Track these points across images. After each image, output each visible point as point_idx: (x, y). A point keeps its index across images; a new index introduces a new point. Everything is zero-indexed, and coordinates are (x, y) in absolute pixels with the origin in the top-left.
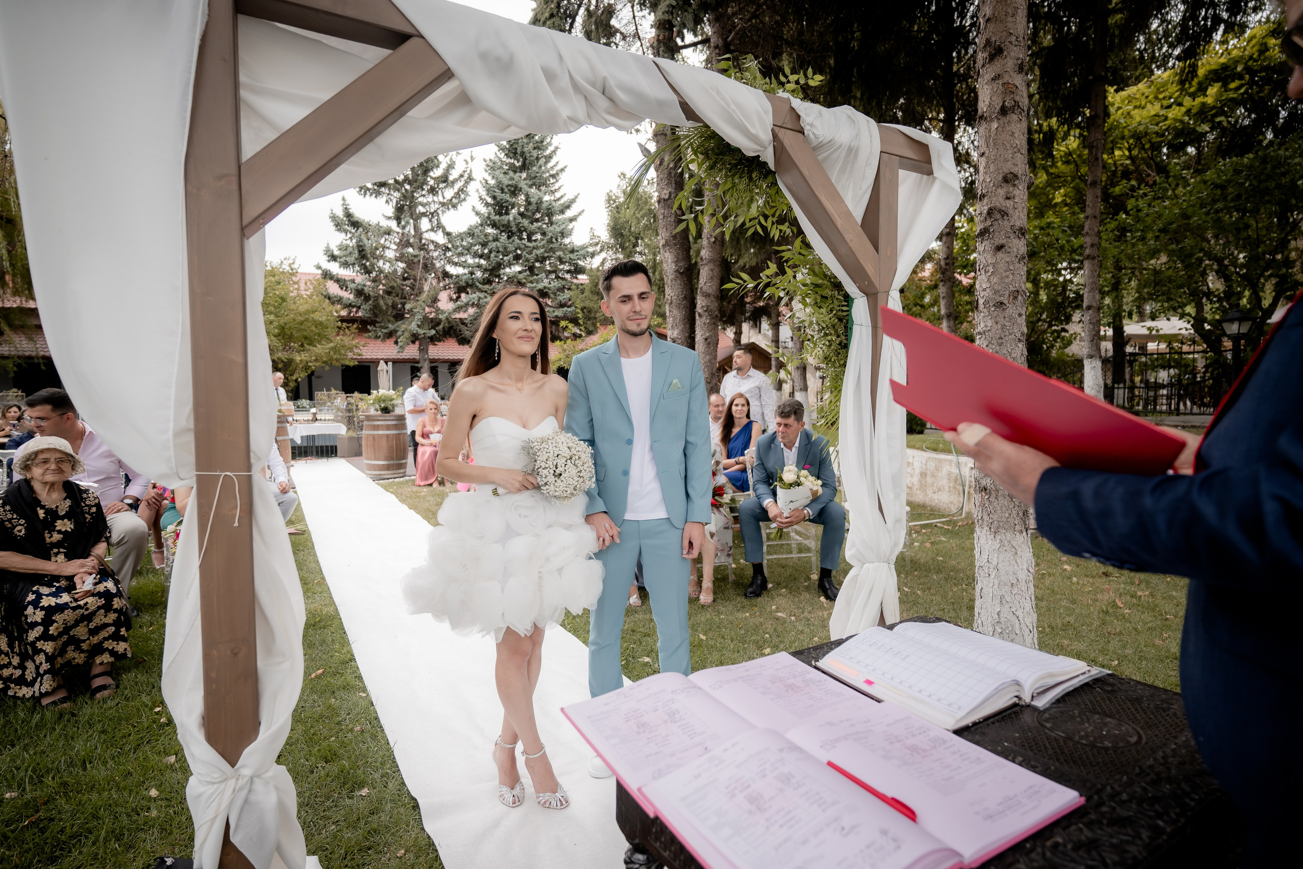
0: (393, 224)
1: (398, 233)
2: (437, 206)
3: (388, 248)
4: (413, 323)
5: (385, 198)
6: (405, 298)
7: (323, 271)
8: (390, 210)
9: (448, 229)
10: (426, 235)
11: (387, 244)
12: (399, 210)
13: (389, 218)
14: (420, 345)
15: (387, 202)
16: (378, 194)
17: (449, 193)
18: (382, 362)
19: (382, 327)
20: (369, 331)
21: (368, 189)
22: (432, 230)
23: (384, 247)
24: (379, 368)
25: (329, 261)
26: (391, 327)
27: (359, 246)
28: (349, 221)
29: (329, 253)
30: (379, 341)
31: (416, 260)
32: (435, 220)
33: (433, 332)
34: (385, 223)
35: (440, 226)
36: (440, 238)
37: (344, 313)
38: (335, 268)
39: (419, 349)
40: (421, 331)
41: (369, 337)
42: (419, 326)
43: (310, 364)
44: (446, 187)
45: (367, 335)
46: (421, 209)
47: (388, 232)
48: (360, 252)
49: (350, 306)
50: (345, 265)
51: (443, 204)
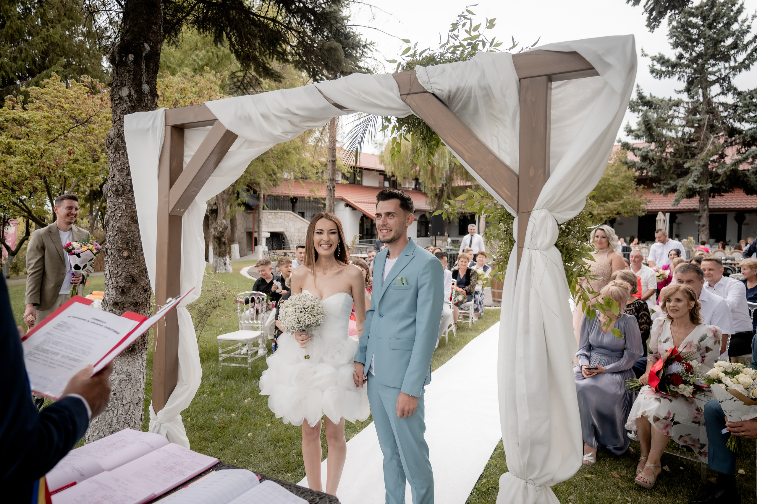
0: (685, 97)
1: (687, 103)
2: (727, 71)
3: (678, 117)
4: (690, 179)
5: (677, 76)
6: (688, 158)
7: (622, 144)
8: (683, 85)
9: (740, 90)
10: (715, 100)
11: (676, 114)
12: (690, 83)
13: (680, 92)
14: (701, 198)
15: (679, 79)
16: (670, 74)
17: (741, 57)
18: (660, 213)
19: (665, 184)
20: (653, 187)
21: (663, 72)
22: (723, 93)
23: (673, 117)
24: (657, 218)
25: (628, 135)
26: (672, 183)
27: (645, 122)
28: (642, 102)
29: (628, 129)
30: (662, 195)
31: (702, 123)
32: (726, 84)
33: (710, 185)
34: (675, 97)
35: (731, 89)
36: (730, 99)
37: (637, 174)
38: (630, 140)
39: (700, 202)
40: (697, 186)
41: (654, 193)
42: (695, 181)
43: (603, 216)
44: (738, 52)
45: (651, 191)
46: (712, 78)
47: (677, 104)
48: (646, 126)
49: (641, 169)
50: (638, 137)
51: (734, 69)
